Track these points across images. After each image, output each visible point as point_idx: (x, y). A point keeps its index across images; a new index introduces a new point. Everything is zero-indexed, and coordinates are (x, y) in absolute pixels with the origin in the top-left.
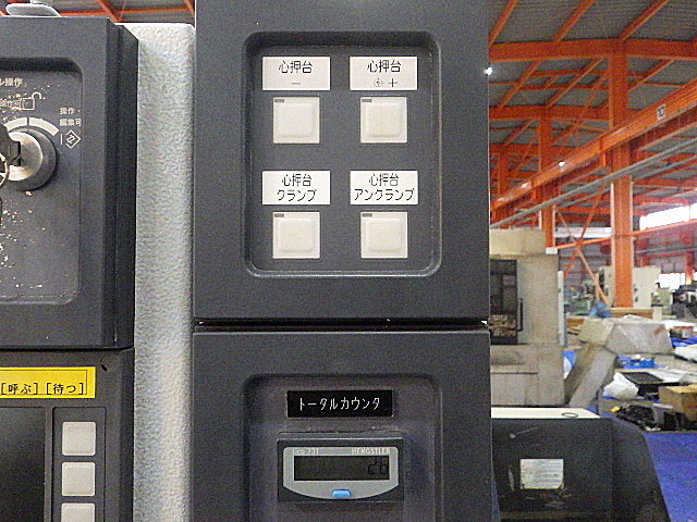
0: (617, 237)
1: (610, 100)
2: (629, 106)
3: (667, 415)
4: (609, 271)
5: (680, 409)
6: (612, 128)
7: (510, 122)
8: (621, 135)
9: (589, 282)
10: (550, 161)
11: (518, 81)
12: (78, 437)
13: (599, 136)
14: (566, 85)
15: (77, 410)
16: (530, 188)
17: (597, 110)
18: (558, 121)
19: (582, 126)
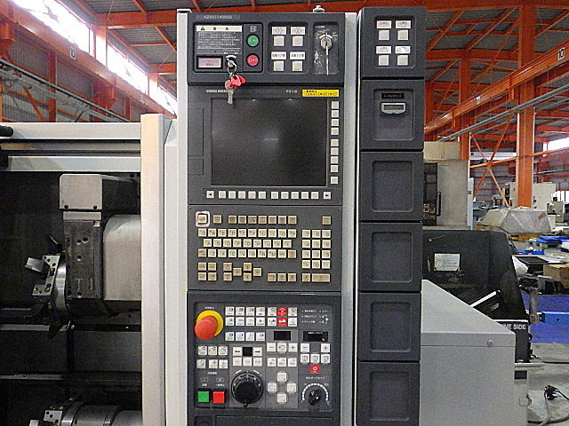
0: (521, 158)
1: (520, 45)
2: (535, 49)
3: (548, 283)
4: (514, 186)
5: (558, 279)
6: (520, 67)
7: (437, 62)
8: (528, 73)
9: (497, 196)
10: (468, 96)
11: (443, 28)
12: (335, 105)
13: (510, 74)
14: (483, 31)
15: (335, 99)
16: (451, 118)
17: (509, 53)
18: (476, 62)
19: (496, 67)
